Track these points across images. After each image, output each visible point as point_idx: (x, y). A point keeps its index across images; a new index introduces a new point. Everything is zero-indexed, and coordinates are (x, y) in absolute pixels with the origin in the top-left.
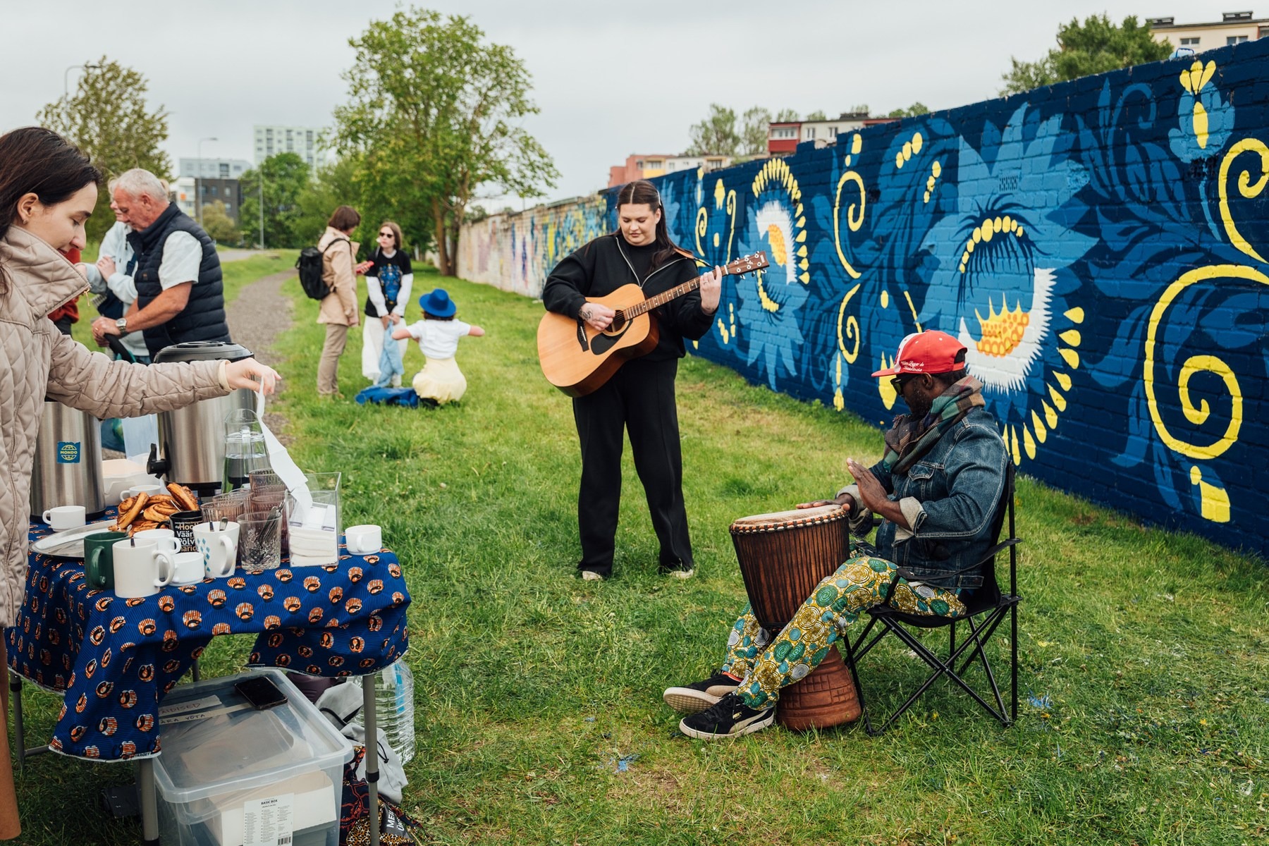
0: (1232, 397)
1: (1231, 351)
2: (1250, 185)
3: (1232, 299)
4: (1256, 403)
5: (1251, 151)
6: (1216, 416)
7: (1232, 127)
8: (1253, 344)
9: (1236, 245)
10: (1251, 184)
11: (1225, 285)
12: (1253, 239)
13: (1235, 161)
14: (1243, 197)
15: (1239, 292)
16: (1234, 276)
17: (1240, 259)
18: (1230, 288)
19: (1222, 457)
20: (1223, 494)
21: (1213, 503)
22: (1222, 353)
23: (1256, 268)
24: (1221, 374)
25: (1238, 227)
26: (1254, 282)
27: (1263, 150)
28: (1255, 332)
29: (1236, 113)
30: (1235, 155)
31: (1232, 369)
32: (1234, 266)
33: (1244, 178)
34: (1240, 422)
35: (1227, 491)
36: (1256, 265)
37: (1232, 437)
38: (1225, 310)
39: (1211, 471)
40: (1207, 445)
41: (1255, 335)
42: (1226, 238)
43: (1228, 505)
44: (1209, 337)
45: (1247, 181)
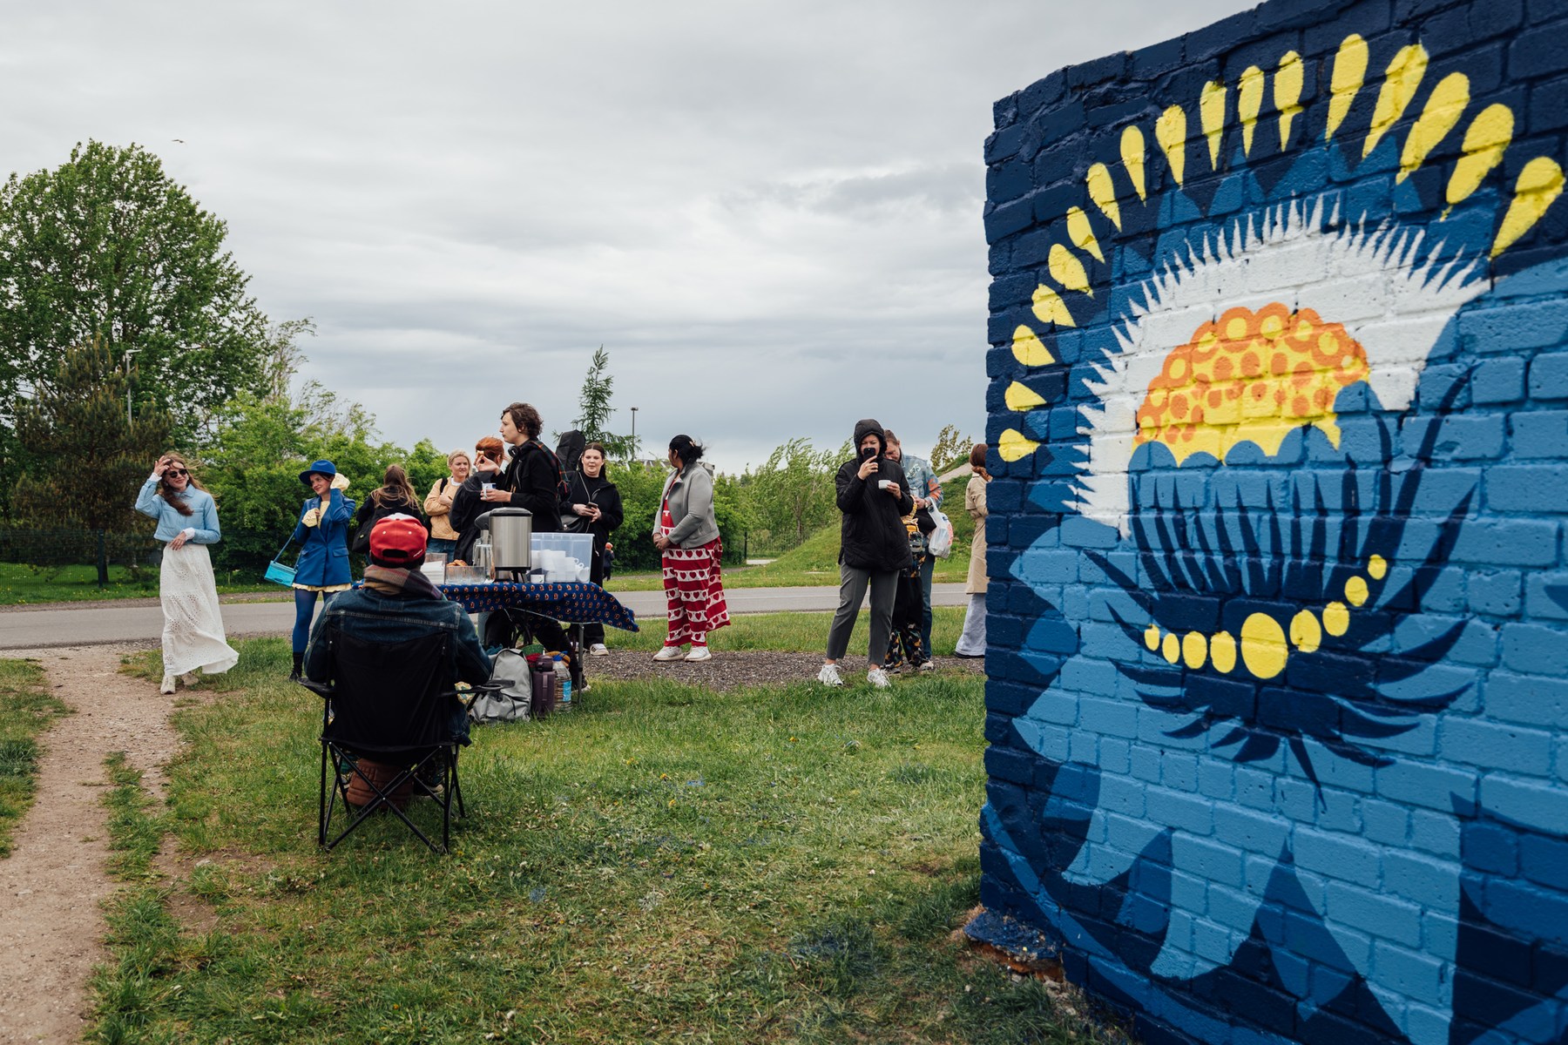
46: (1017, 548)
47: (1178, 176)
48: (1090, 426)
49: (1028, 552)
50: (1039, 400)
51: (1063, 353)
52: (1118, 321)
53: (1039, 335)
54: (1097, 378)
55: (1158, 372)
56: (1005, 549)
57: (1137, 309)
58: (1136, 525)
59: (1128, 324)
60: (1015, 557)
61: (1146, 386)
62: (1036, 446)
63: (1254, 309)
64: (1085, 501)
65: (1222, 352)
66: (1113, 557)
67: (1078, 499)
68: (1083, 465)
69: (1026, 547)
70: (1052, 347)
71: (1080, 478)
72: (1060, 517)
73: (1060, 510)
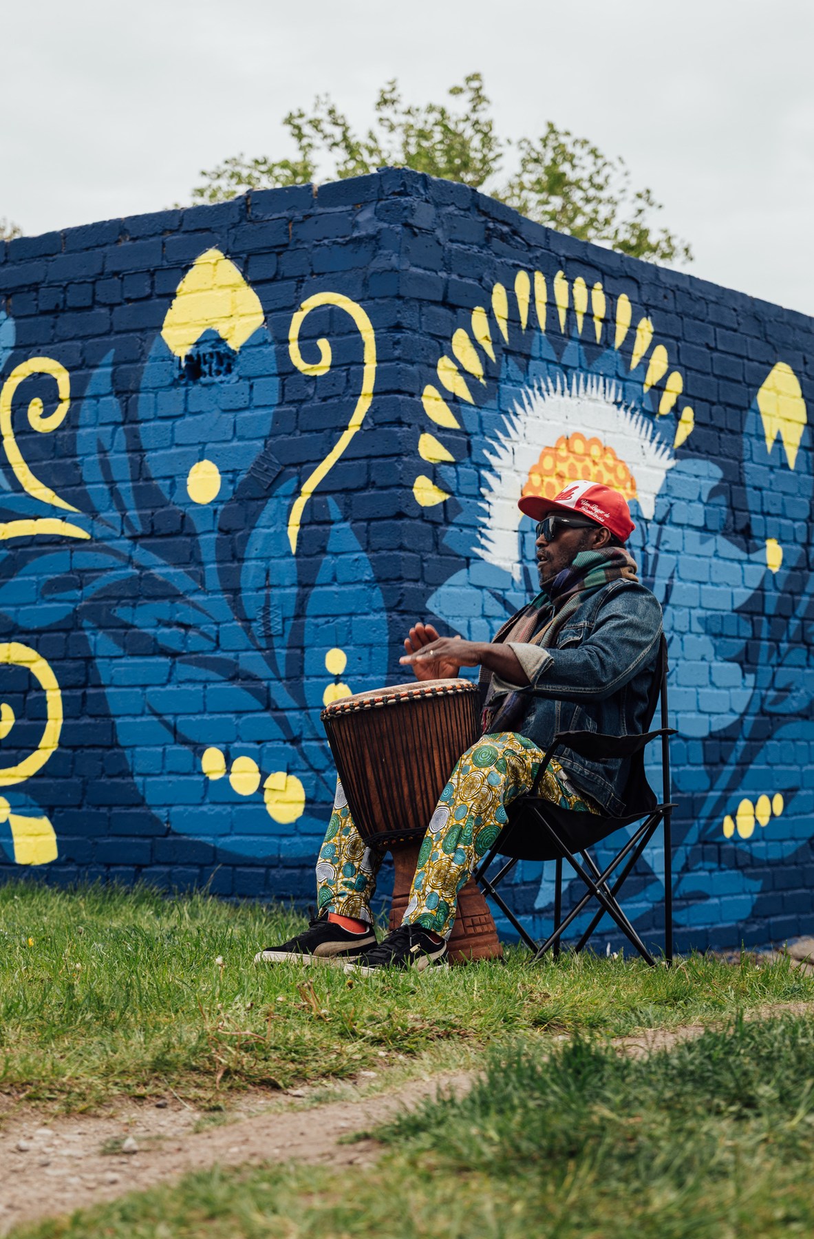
0: (45, 691)
1: (39, 632)
2: (44, 416)
3: (33, 564)
4: (79, 692)
5: (41, 374)
6: (25, 722)
7: (12, 344)
8: (68, 617)
9: (33, 493)
10: (46, 414)
11: (22, 546)
12: (57, 483)
13: (21, 386)
14: (36, 432)
15: (44, 553)
16: (34, 533)
17: (39, 510)
18: (30, 549)
19: (38, 775)
20: (44, 824)
21: (30, 840)
22: (27, 637)
23: (63, 519)
24: (26, 665)
25: (35, 472)
26: (63, 537)
27: (58, 371)
28: (71, 601)
29: (17, 326)
30: (19, 380)
31: (43, 656)
32: (32, 521)
33: (35, 408)
34: (60, 722)
35: (50, 818)
36: (64, 517)
37: (50, 744)
38: (26, 579)
39: (22, 797)
40: (16, 764)
41: (72, 606)
42: (17, 487)
43: (53, 837)
44: (6, 618)
45: (41, 411)
46: (431, 585)
47: (543, 326)
48: (491, 490)
49: (443, 589)
50: (449, 457)
51: (466, 423)
52: (506, 413)
53: (445, 400)
54: (494, 452)
55: (536, 461)
56: (420, 585)
57: (519, 410)
58: (526, 572)
59: (513, 418)
60: (432, 592)
61: (528, 470)
62: (447, 497)
63: (588, 437)
64: (487, 550)
65: (572, 460)
66: (510, 595)
67: (483, 547)
68: (484, 520)
69: (440, 585)
70: (457, 415)
71: (483, 531)
72: (467, 561)
73: (468, 555)
